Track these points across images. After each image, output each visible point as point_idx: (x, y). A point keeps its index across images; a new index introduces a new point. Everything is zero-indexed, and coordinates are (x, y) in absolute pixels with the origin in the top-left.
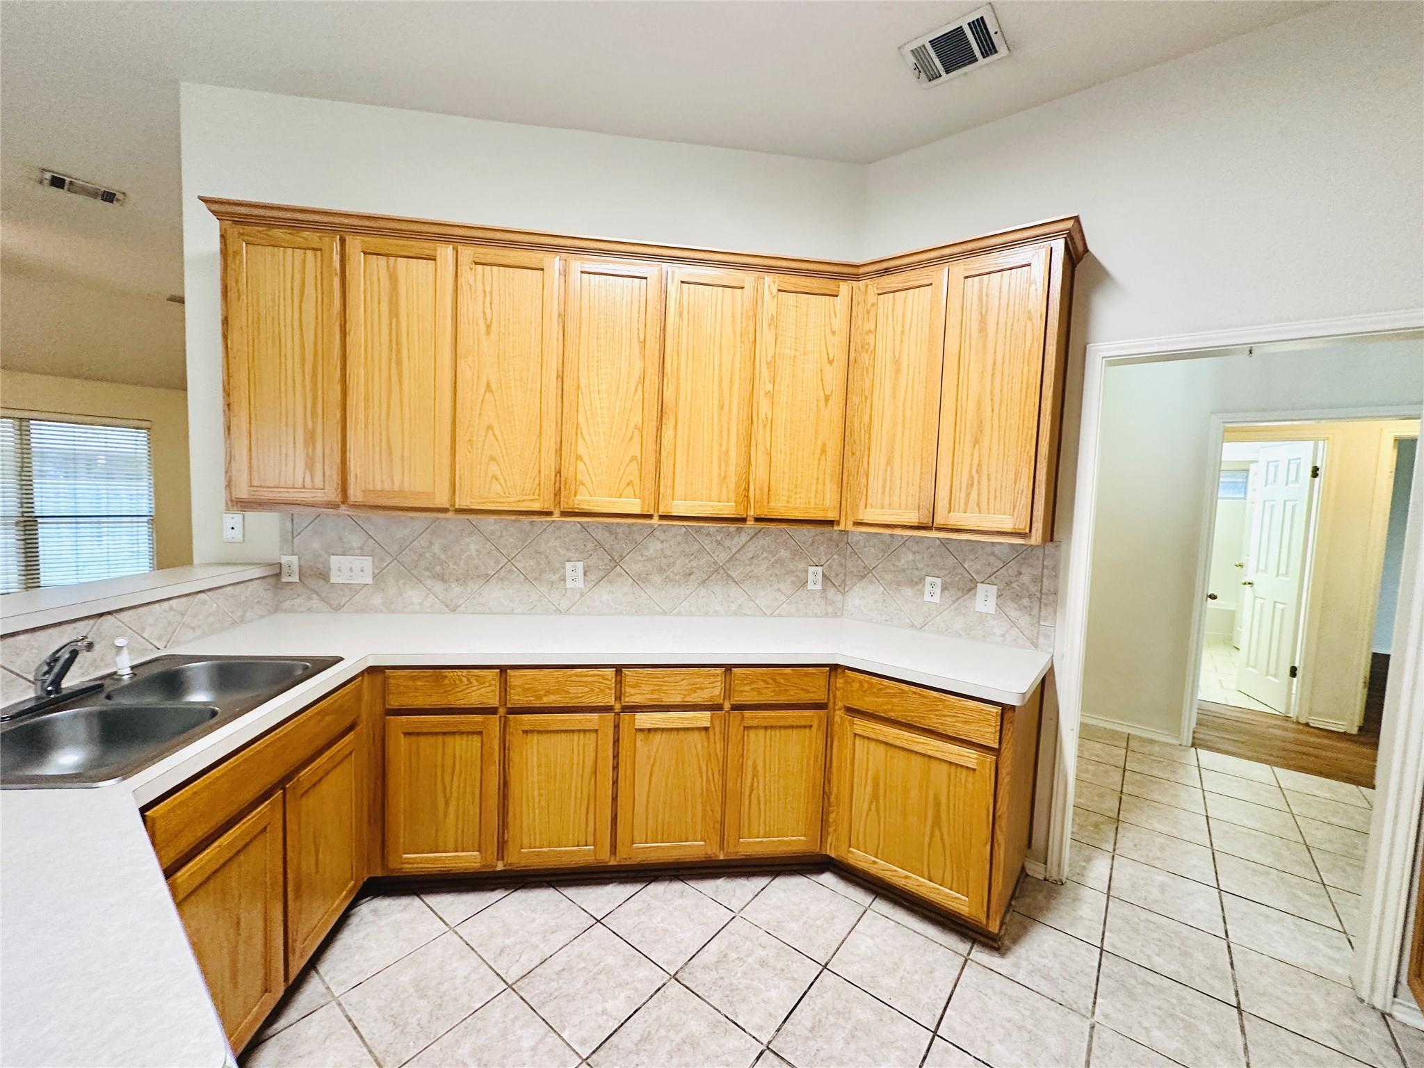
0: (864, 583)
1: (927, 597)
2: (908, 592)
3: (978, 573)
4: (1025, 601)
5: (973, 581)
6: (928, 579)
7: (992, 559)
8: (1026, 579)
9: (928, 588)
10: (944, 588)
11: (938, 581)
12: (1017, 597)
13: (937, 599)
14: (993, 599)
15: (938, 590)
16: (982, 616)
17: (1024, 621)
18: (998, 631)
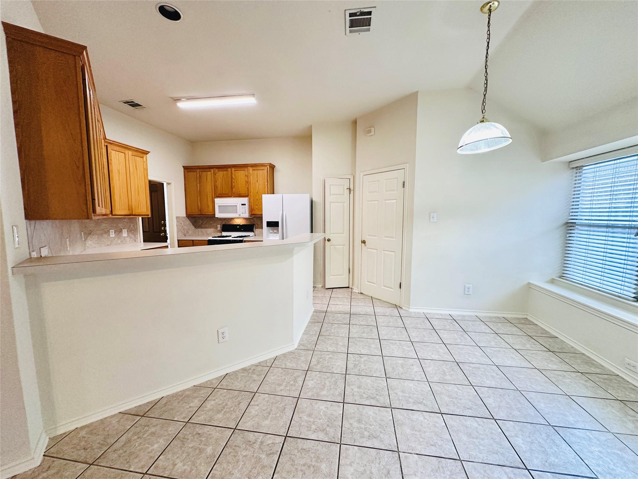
0: (91, 236)
1: (111, 236)
2: (105, 236)
3: (122, 226)
4: (132, 232)
5: (121, 229)
6: (111, 231)
7: (124, 223)
8: (132, 226)
9: (111, 233)
10: (115, 232)
11: (113, 231)
12: (131, 231)
13: (114, 236)
14: (126, 233)
15: (114, 233)
16: (124, 237)
17: (133, 236)
18: (128, 240)
